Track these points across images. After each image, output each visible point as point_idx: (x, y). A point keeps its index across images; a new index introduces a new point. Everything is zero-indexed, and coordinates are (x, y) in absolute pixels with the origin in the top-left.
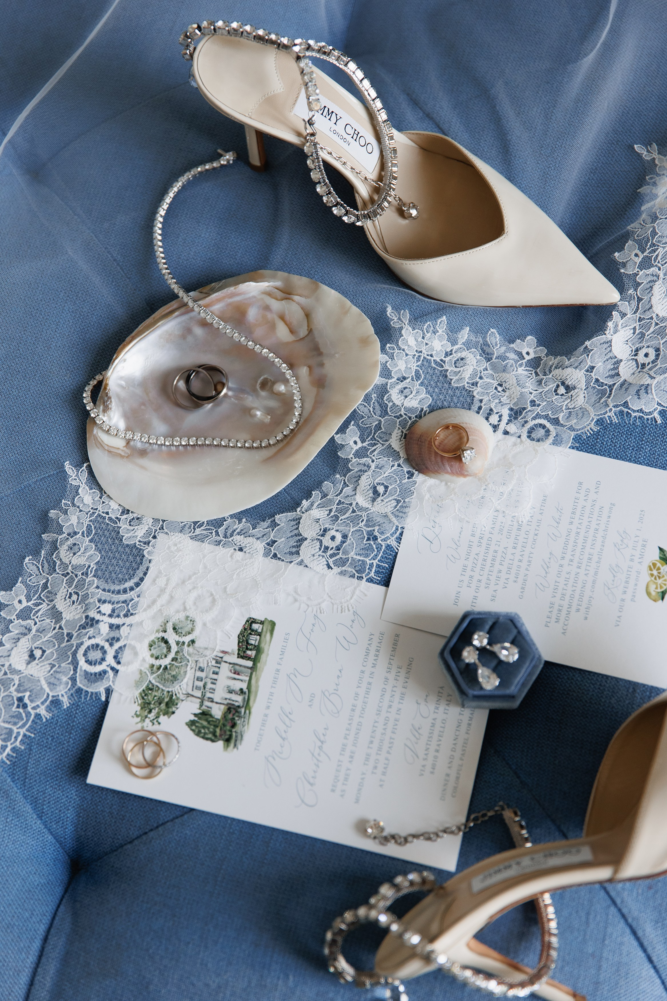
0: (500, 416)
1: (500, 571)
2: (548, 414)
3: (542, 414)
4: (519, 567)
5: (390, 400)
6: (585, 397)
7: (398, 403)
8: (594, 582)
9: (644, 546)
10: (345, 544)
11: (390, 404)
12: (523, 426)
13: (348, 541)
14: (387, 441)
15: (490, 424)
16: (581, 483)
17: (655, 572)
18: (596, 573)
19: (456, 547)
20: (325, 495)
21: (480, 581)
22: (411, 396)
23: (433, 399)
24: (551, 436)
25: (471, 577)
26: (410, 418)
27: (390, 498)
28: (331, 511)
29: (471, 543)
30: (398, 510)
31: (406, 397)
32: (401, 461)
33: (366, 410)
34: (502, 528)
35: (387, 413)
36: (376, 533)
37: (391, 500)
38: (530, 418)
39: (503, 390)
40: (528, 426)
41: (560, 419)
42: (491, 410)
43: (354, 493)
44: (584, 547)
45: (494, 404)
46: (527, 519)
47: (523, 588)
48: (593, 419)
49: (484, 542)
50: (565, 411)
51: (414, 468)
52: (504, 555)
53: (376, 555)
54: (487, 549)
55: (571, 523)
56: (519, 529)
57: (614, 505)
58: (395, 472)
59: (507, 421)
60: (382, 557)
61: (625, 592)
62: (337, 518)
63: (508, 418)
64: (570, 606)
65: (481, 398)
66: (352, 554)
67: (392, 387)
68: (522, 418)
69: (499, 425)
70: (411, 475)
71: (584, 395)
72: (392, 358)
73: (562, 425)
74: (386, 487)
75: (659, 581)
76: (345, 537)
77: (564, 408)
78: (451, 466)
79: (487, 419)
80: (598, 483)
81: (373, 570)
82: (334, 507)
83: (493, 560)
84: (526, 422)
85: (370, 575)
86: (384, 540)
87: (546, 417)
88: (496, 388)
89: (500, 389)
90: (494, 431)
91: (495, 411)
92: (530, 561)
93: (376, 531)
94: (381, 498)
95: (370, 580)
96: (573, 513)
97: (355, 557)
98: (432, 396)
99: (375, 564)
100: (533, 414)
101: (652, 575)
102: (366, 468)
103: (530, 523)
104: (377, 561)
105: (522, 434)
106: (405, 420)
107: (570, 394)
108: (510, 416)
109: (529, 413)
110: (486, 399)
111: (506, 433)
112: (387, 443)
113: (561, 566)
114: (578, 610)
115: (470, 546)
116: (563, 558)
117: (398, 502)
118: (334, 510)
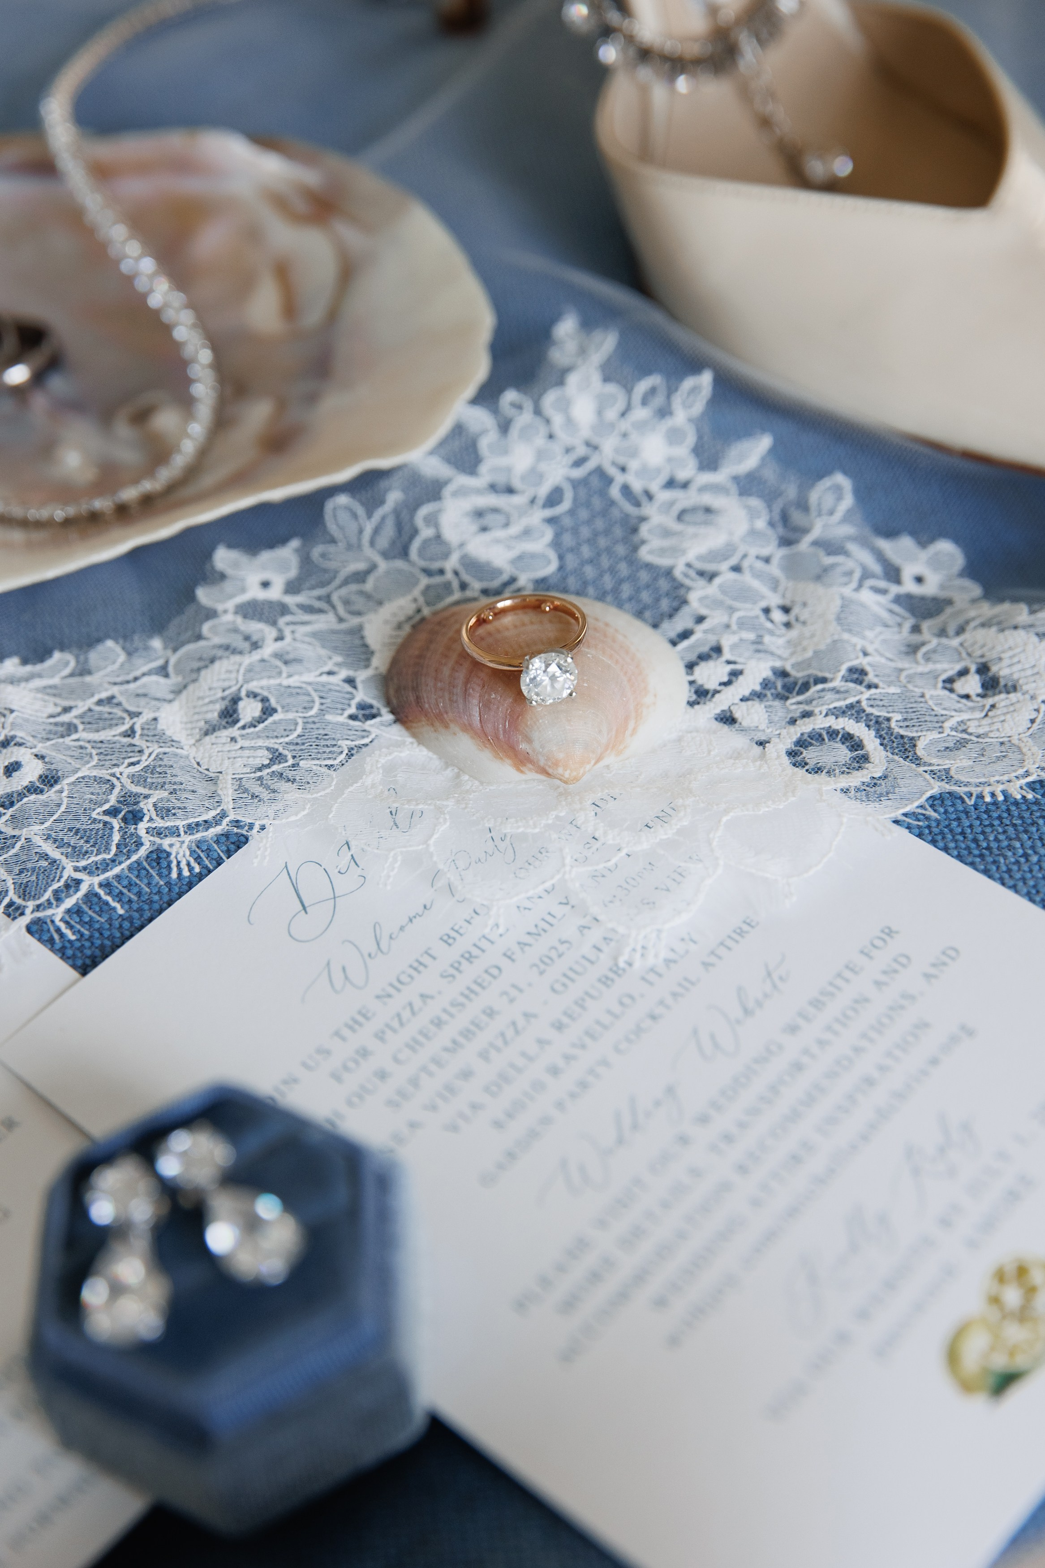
0: (735, 674)
1: (466, 1074)
2: (888, 720)
3: (869, 710)
4: (538, 1086)
5: (432, 520)
6: (1033, 721)
7: (450, 534)
8: (770, 1236)
9: (1013, 1196)
10: (33, 797)
11: (426, 532)
12: (793, 722)
13: (51, 794)
14: (359, 613)
15: (691, 683)
16: (890, 932)
17: (1012, 1296)
18: (793, 1212)
19: (373, 948)
20: (83, 671)
21: (382, 1075)
22: (500, 534)
23: (561, 568)
24: (865, 772)
25: (364, 1053)
26: (463, 586)
27: (260, 743)
28: (67, 710)
29: (426, 960)
30: (260, 778)
31: (484, 529)
32: (361, 676)
33: (352, 527)
34: (553, 954)
35: (404, 553)
36: (146, 806)
37: (260, 748)
38: (824, 709)
39: (788, 625)
40: (805, 727)
41: (921, 744)
42: (717, 650)
43: (171, 696)
44: (794, 1116)
45: (734, 639)
46: (651, 961)
47: (511, 1156)
48: (1027, 774)
49: (471, 972)
50: (947, 731)
51: (388, 703)
52: (510, 1033)
53: (106, 866)
54: (469, 994)
55: (793, 1029)
56: (605, 981)
57: (970, 1033)
58: (323, 691)
59: (747, 693)
60: (118, 877)
61: (863, 1315)
62: (71, 728)
63: (758, 688)
64: (640, 1277)
65: (703, 611)
66: (34, 832)
67: (462, 492)
68: (799, 703)
69: (717, 692)
70: (367, 713)
71: (1034, 715)
72: (505, 427)
73: (917, 760)
74: (268, 711)
75: (1014, 1333)
76: (50, 780)
77: (947, 725)
78: (486, 706)
79: (690, 667)
80: (951, 953)
81: (69, 903)
82: (81, 707)
83: (467, 1034)
84: (806, 715)
85: (49, 912)
86: (159, 833)
87: (878, 725)
88: (767, 611)
89: (778, 616)
90: (691, 704)
91: (727, 655)
92: (584, 1085)
93: (151, 800)
94: (234, 731)
95: (37, 929)
96: (817, 1004)
97: (38, 840)
98: (561, 558)
99: (84, 888)
100: (839, 700)
101: (995, 1300)
102: (246, 645)
103: (651, 977)
104: (96, 880)
105: (775, 740)
106: (447, 586)
107: (990, 701)
108: (766, 684)
109: (829, 696)
110: (716, 618)
111: (728, 719)
112: (355, 621)
113: (684, 1140)
114: (661, 1302)
115: (418, 966)
116: (703, 1120)
117: (277, 757)
118: (74, 712)
